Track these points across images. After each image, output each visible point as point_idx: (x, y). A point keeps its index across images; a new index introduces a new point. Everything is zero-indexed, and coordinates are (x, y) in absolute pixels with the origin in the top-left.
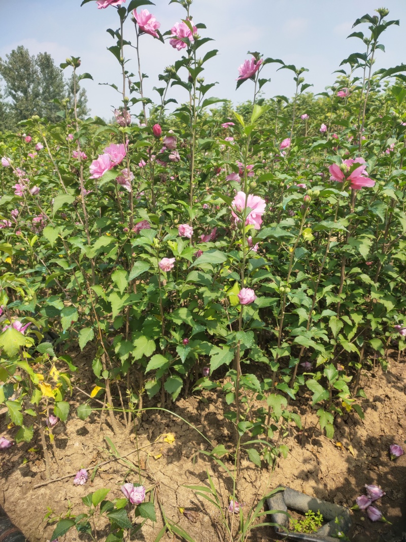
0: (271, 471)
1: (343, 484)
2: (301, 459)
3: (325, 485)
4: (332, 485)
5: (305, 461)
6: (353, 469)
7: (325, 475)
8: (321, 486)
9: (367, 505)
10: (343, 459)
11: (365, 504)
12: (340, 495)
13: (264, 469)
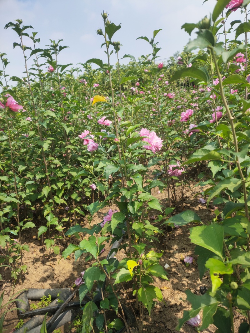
0: (22, 283)
1: (70, 277)
2: (43, 271)
3: (58, 281)
4: (62, 279)
5: (45, 271)
6: (76, 267)
7: (58, 276)
8: (55, 282)
9: (80, 282)
10: (71, 264)
11: (78, 282)
12: (66, 283)
13: (17, 284)
